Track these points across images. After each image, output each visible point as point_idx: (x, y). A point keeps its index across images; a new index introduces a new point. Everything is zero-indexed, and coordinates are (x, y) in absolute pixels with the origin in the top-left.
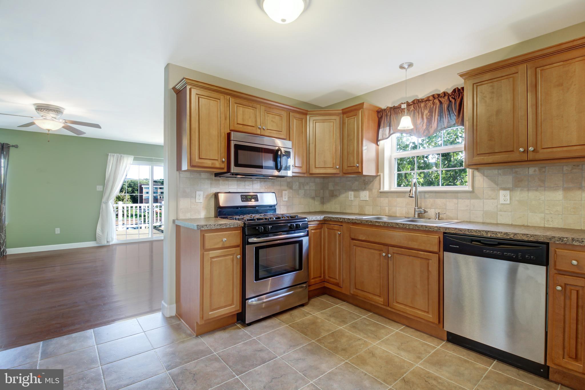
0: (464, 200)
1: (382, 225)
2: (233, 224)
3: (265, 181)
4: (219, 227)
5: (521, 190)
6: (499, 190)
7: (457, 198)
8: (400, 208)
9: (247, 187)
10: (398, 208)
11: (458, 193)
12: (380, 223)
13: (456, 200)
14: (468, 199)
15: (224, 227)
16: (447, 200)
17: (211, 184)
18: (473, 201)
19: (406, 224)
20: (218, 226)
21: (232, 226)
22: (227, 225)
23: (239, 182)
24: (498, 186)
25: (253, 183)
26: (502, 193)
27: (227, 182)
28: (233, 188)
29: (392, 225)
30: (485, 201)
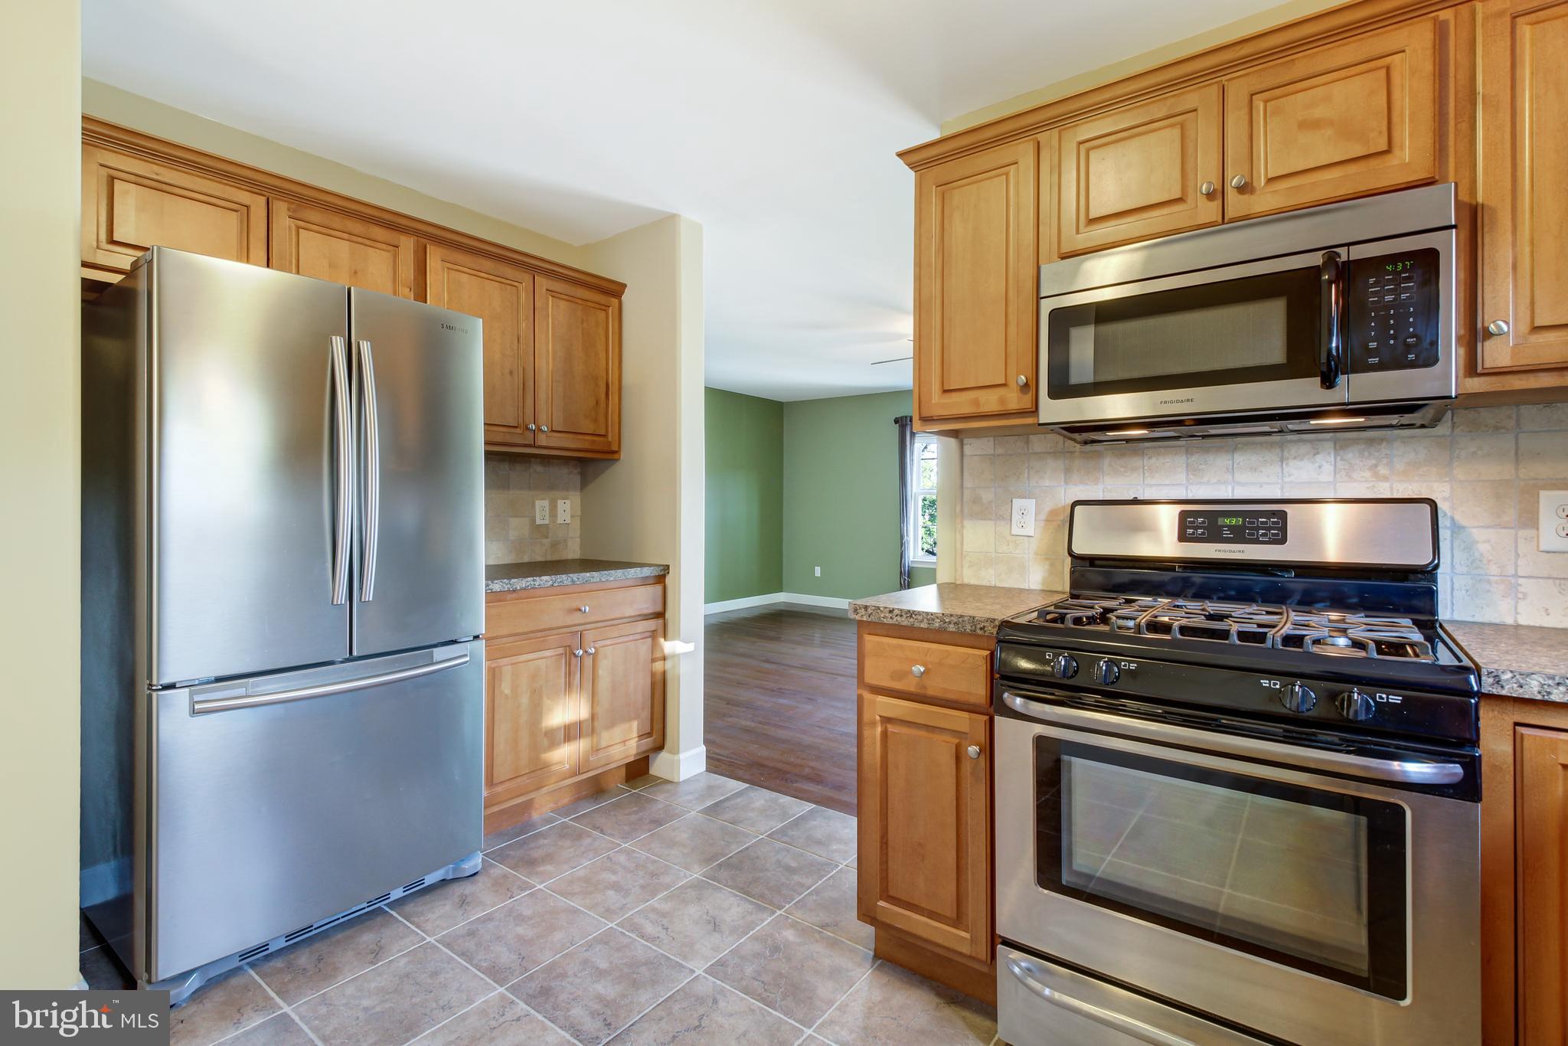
2: (954, 619)
3: (1371, 442)
4: (904, 621)
9: (1240, 477)
15: (922, 626)
17: (1068, 471)
20: (901, 616)
21: (952, 628)
22: (933, 620)
23: (1194, 458)
25: (1286, 454)
27: (1136, 462)
28: (1167, 482)
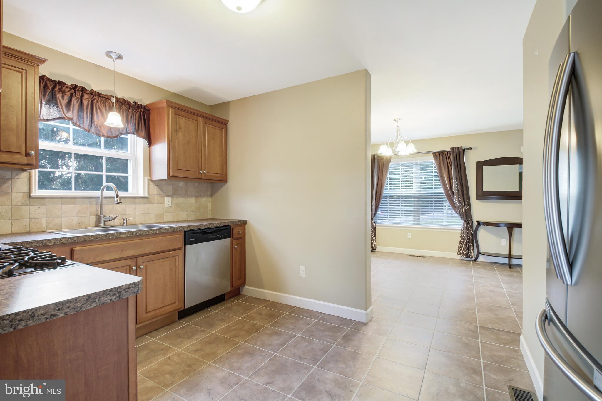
0: (141, 205)
1: (128, 236)
5: (177, 197)
6: (165, 197)
7: (135, 203)
8: (67, 218)
10: (63, 219)
11: (136, 199)
12: (126, 234)
13: (134, 205)
14: (144, 204)
16: (126, 205)
18: (147, 205)
19: (156, 229)
24: (164, 193)
26: (167, 199)
29: (141, 233)
30: (156, 205)
